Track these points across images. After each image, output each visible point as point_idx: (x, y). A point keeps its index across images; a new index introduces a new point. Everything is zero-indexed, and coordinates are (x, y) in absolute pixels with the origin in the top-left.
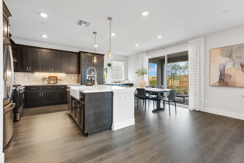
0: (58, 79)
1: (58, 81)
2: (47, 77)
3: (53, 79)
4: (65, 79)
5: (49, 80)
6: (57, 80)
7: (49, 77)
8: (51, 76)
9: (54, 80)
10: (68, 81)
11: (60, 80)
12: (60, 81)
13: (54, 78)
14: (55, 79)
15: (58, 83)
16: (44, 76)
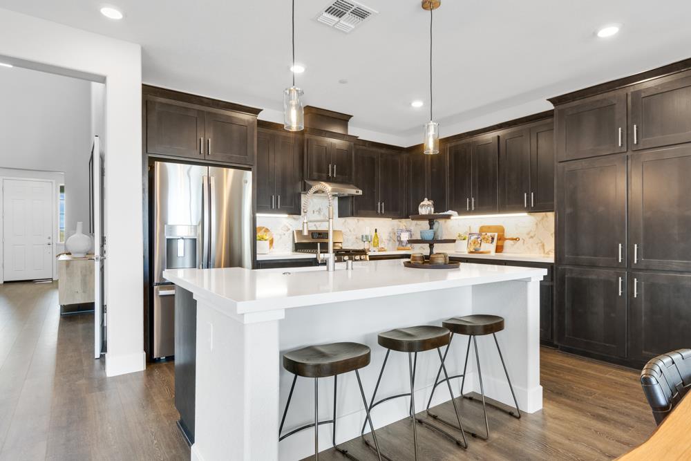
0: (507, 235)
1: (507, 244)
2: (477, 231)
3: (489, 234)
4: (532, 234)
5: (478, 238)
6: (501, 238)
7: (483, 229)
8: (486, 225)
9: (493, 239)
10: (543, 245)
11: (512, 239)
12: (512, 242)
13: (492, 234)
14: (496, 234)
15: (504, 251)
16: (470, 227)
